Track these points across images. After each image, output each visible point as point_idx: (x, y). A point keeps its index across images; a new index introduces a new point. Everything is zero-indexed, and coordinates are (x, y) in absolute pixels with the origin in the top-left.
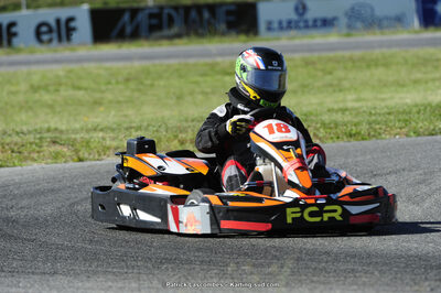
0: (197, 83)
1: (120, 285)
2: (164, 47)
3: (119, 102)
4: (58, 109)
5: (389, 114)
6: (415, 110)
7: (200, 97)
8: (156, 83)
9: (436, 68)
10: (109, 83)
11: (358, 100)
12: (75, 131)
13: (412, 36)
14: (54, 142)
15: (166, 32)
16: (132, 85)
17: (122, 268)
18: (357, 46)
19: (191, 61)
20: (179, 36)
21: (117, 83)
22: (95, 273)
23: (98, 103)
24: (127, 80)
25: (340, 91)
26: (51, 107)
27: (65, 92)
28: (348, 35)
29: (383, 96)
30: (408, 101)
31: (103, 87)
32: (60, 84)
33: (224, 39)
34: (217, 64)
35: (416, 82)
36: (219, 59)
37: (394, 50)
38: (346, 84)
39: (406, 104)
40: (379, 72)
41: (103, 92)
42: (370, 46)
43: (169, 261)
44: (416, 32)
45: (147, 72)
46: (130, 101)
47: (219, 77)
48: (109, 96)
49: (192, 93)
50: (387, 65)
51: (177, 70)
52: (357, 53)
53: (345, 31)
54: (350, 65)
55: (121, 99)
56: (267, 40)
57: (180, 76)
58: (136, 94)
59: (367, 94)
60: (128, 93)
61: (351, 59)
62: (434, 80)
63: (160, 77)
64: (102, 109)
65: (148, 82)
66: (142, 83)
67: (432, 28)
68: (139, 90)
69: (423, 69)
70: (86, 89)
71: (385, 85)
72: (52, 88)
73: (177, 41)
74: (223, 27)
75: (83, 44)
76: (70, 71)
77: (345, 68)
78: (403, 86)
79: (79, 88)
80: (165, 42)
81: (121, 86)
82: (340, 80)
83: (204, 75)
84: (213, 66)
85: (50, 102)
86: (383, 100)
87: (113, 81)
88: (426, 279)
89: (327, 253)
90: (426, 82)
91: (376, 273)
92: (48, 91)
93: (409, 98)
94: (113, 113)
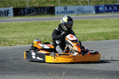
0: (40, 27)
1: (21, 77)
2: (31, 18)
3: (20, 31)
4: (5, 33)
5: (88, 35)
6: (94, 34)
7: (41, 30)
8: (29, 27)
9: (99, 23)
10: (18, 27)
11: (80, 31)
12: (10, 39)
13: (93, 16)
14: (4, 41)
15: (32, 14)
16: (23, 27)
17: (22, 73)
18: (80, 18)
19: (38, 21)
20: (35, 15)
21: (20, 26)
22: (15, 74)
23: (15, 31)
24: (22, 26)
25: (76, 29)
26: (3, 32)
27: (7, 29)
28: (77, 15)
29: (86, 30)
30: (92, 32)
31: (16, 28)
32: (5, 27)
33: (46, 16)
34: (45, 22)
35: (94, 27)
36: (45, 21)
37: (89, 19)
38: (77, 27)
39: (92, 33)
40: (85, 25)
41: (16, 29)
42: (83, 18)
43: (33, 71)
44: (94, 15)
45: (27, 24)
46: (23, 31)
47: (45, 25)
48: (18, 30)
49: (38, 29)
50: (87, 23)
51: (35, 23)
52: (80, 20)
53: (76, 14)
54: (78, 23)
55: (21, 30)
56: (57, 16)
57: (36, 25)
58: (25, 29)
59: (82, 30)
60: (22, 29)
61: (78, 21)
62: (99, 27)
63: (31, 25)
64: (16, 33)
65: (28, 26)
66: (26, 27)
67: (98, 14)
68: (25, 28)
69: (96, 24)
70: (12, 28)
71: (87, 28)
72: (3, 28)
73: (35, 16)
74: (46, 13)
75: (11, 17)
76: (8, 24)
77: (77, 23)
78: (91, 28)
79: (10, 28)
80: (32, 16)
81: (21, 27)
82: (75, 26)
83: (41, 25)
84: (44, 22)
85: (3, 31)
86: (86, 31)
87: (19, 26)
88: (98, 76)
89: (73, 70)
90: (97, 27)
91: (85, 75)
92: (2, 28)
93: (93, 31)
94: (19, 34)
